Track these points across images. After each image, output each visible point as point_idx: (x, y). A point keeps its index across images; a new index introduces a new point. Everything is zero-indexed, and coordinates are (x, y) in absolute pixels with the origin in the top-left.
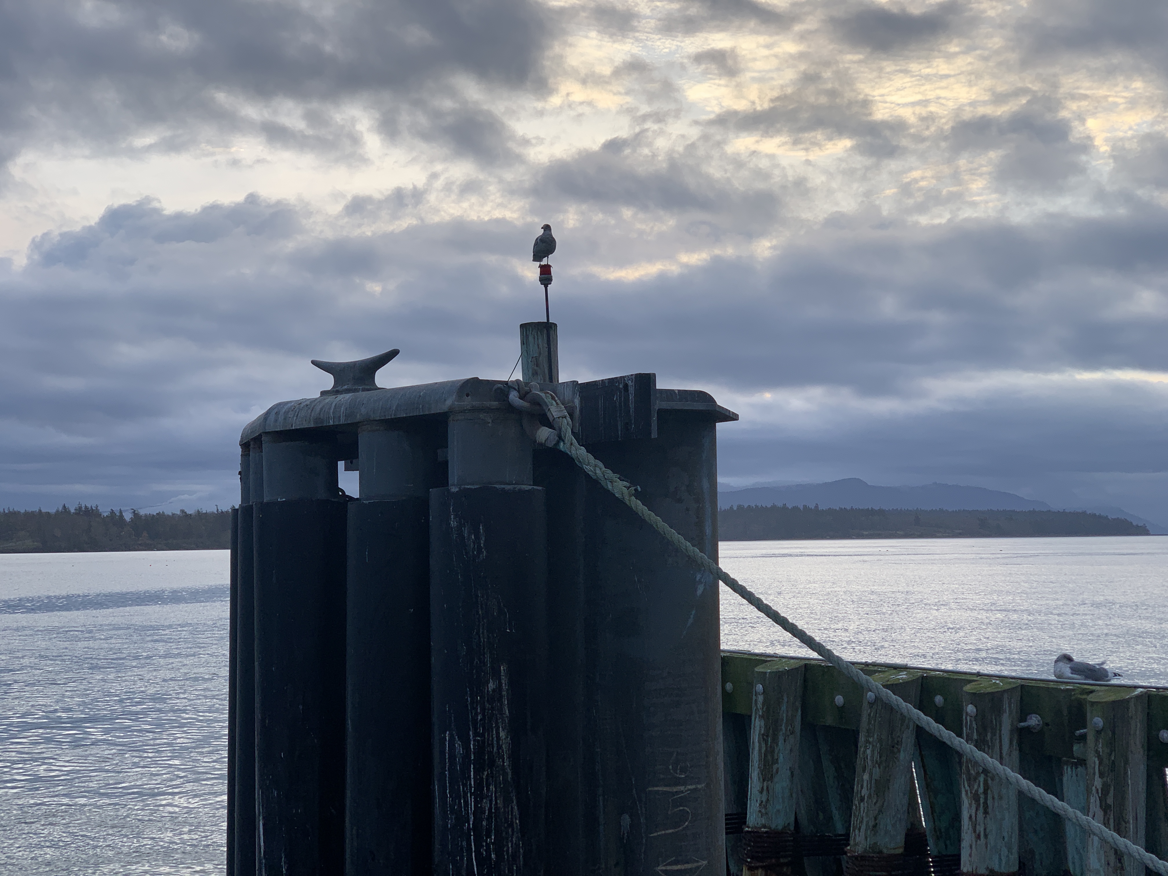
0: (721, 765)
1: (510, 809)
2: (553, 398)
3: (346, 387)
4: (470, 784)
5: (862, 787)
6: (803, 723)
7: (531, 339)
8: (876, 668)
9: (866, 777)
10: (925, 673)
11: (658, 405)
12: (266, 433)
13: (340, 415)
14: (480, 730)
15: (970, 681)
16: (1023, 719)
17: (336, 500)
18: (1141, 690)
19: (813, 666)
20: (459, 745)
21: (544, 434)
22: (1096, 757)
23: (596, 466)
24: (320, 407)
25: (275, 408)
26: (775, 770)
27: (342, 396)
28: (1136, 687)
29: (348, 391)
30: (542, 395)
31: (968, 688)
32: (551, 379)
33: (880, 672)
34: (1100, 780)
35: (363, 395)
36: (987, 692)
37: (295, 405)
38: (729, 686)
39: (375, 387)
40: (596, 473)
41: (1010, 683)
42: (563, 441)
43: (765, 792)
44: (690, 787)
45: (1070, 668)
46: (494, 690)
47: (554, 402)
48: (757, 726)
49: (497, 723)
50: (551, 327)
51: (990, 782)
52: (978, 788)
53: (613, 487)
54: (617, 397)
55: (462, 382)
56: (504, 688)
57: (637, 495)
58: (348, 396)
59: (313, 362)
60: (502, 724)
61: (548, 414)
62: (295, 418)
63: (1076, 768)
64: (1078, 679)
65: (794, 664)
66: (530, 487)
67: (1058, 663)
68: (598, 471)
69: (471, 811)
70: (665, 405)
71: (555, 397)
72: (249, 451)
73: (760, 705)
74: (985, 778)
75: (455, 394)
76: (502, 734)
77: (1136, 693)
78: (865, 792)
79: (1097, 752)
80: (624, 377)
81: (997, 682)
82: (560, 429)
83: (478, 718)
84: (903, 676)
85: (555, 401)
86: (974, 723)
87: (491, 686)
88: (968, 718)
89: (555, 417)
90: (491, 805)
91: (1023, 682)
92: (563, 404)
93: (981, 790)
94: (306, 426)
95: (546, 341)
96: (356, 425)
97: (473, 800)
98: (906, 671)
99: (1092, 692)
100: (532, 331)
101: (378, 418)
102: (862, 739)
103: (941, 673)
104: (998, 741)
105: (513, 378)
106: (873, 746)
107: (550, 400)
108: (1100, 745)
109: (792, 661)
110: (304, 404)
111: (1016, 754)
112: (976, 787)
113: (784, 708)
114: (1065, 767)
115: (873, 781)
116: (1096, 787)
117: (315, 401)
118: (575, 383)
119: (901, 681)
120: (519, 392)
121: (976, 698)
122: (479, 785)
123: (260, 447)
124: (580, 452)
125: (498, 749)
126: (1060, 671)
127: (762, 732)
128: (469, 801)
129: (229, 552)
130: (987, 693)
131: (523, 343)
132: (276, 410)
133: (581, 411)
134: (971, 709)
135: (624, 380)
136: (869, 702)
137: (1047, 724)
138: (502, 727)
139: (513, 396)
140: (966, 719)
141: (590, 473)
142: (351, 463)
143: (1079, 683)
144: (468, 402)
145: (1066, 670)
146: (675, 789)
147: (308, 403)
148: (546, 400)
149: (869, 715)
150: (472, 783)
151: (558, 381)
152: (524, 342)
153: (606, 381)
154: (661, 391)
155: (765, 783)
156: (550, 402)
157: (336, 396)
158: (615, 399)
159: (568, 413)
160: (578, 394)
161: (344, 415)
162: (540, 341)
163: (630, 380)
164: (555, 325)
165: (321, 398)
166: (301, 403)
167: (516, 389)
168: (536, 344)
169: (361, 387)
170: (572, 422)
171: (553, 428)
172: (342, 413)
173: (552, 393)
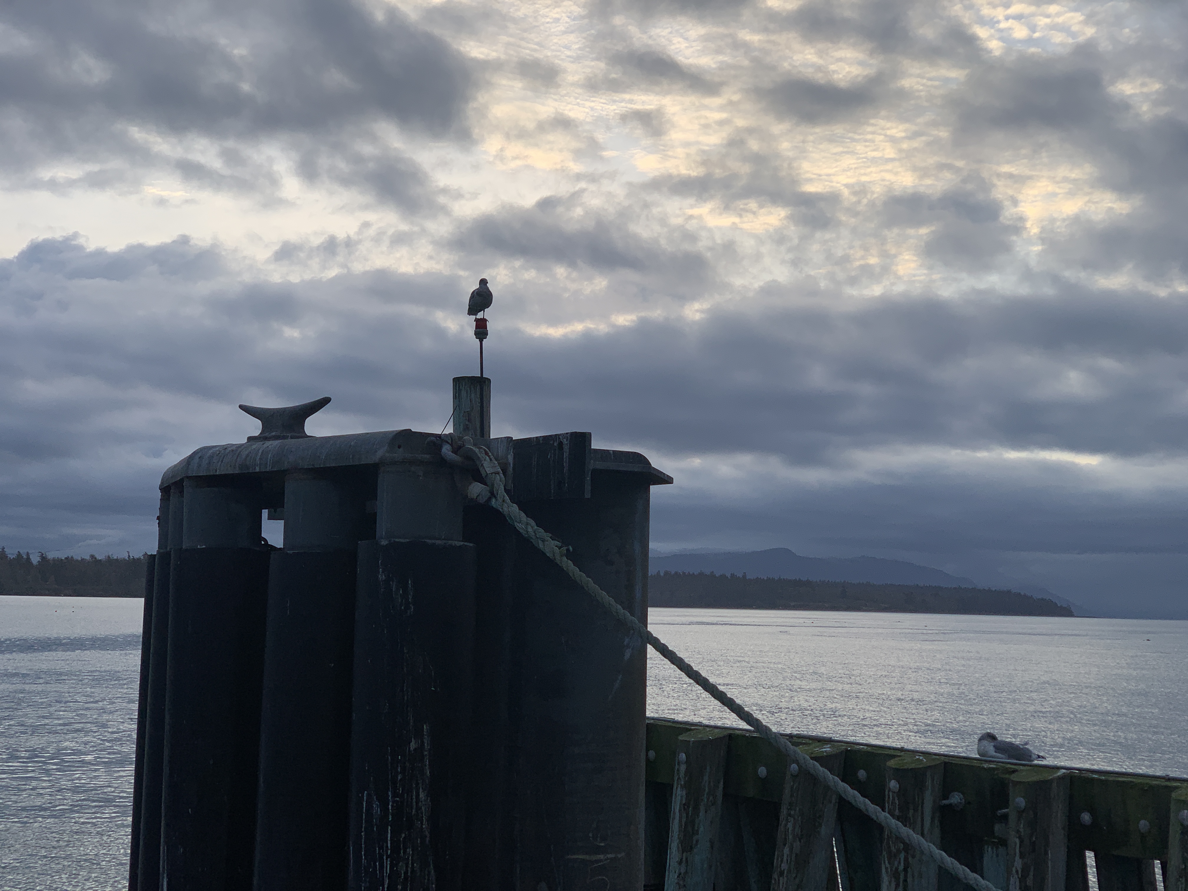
0: (642, 835)
1: (426, 872)
2: (486, 454)
3: (274, 434)
4: (387, 847)
5: (782, 861)
6: (725, 795)
7: (464, 393)
8: (800, 740)
9: (786, 851)
10: (850, 747)
11: (592, 464)
12: (188, 477)
13: (267, 462)
14: (399, 790)
15: (894, 756)
16: (946, 797)
17: (258, 549)
18: (1064, 771)
19: (738, 736)
20: (377, 804)
21: (476, 489)
22: (1017, 838)
23: (527, 524)
24: (247, 453)
25: (198, 453)
26: (694, 842)
27: (271, 442)
28: (1058, 768)
29: (276, 438)
30: (477, 450)
31: (892, 763)
32: (483, 435)
33: (804, 744)
34: (1020, 860)
35: (290, 442)
36: (911, 767)
37: (221, 450)
38: (652, 754)
39: (303, 435)
40: (527, 532)
41: (934, 760)
42: (495, 497)
43: (683, 864)
44: (609, 856)
45: (994, 746)
46: (415, 750)
47: (487, 457)
48: (679, 796)
49: (417, 784)
50: (485, 382)
51: (910, 859)
52: (898, 866)
53: (544, 546)
54: (551, 455)
55: (394, 433)
56: (426, 747)
57: (569, 555)
58: (276, 443)
59: (241, 407)
60: (423, 785)
61: (481, 469)
62: (220, 463)
63: (997, 848)
64: (1001, 757)
65: (717, 733)
66: (462, 543)
67: (982, 741)
68: (530, 530)
69: (386, 873)
70: (600, 465)
71: (489, 452)
72: (169, 496)
73: (682, 774)
74: (905, 856)
75: (387, 445)
76: (422, 795)
77: (1059, 774)
78: (784, 866)
79: (1018, 832)
80: (559, 435)
81: (921, 758)
82: (493, 485)
83: (398, 778)
84: (827, 749)
85: (489, 456)
86: (896, 798)
87: (413, 745)
88: (891, 794)
89: (488, 473)
90: (407, 867)
91: (947, 760)
92: (496, 460)
93: (901, 867)
94: (230, 471)
95: (478, 396)
96: (283, 473)
97: (388, 862)
98: (830, 744)
99: (1014, 771)
100: (465, 385)
101: (306, 467)
102: (784, 811)
103: (865, 747)
104: (919, 819)
105: (446, 432)
106: (794, 819)
107: (484, 455)
108: (1022, 826)
109: (716, 730)
110: (230, 449)
111: (937, 832)
112: (896, 863)
113: (706, 778)
114: (986, 847)
115: (794, 855)
116: (1016, 868)
117: (242, 446)
118: (508, 439)
119: (825, 754)
120: (451, 445)
121: (900, 773)
122: (396, 848)
123: (182, 492)
124: (511, 509)
125: (417, 811)
126: (984, 749)
127: (684, 802)
128: (385, 863)
129: (142, 601)
130: (911, 769)
131: (455, 397)
132: (200, 454)
133: (514, 469)
134: (893, 784)
135: (559, 438)
136: (792, 775)
137: (969, 803)
138: (422, 788)
139: (446, 450)
140: (889, 795)
141: (521, 531)
142: (275, 511)
143: (1002, 762)
144: (399, 454)
145: (990, 749)
146: (594, 858)
147: (234, 448)
148: (479, 455)
149: (792, 787)
150: (389, 845)
151: (490, 437)
152: (457, 396)
153: (541, 439)
154: (596, 451)
155: (684, 854)
156: (483, 457)
157: (264, 442)
158: (549, 457)
159: (502, 470)
160: (512, 450)
161: (271, 462)
162: (473, 395)
163: (565, 438)
164: (489, 380)
165: (248, 444)
166: (226, 448)
167: (448, 443)
168: (469, 399)
169: (289, 435)
170: (505, 479)
171: (485, 484)
172: (269, 460)
173: (486, 448)
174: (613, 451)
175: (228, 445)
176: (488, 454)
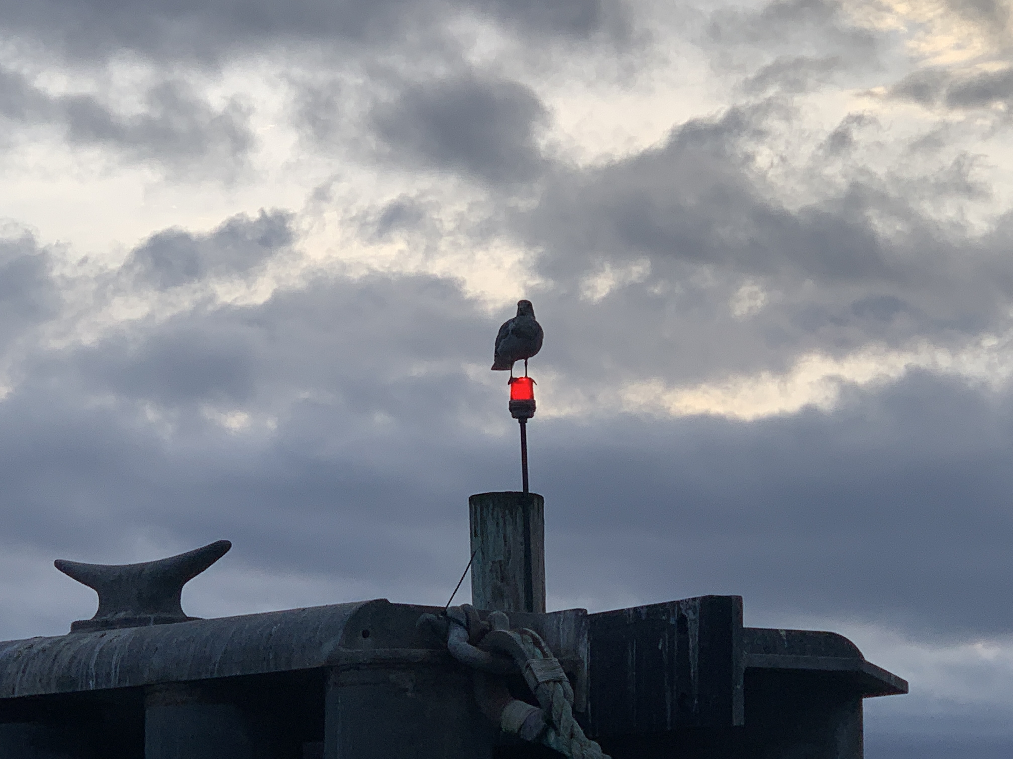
2: (536, 643)
3: (122, 615)
7: (491, 527)
11: (746, 659)
13: (111, 669)
21: (517, 714)
24: (71, 653)
27: (115, 632)
29: (126, 623)
30: (516, 638)
32: (530, 606)
35: (156, 631)
39: (181, 616)
42: (556, 729)
47: (538, 650)
50: (532, 502)
54: (664, 644)
55: (356, 607)
58: (126, 633)
59: (60, 565)
61: (526, 674)
62: (20, 674)
70: (760, 660)
71: (541, 640)
75: (341, 632)
80: (678, 602)
82: (550, 705)
85: (541, 648)
89: (540, 680)
92: (556, 655)
94: (40, 691)
95: (520, 529)
96: (142, 691)
100: (493, 510)
101: (185, 678)
105: (457, 602)
107: (531, 646)
110: (40, 647)
117: (61, 640)
118: (580, 614)
120: (467, 629)
124: (588, 753)
131: (474, 534)
133: (591, 668)
135: (680, 609)
139: (457, 638)
144: (365, 648)
147: (46, 644)
148: (522, 646)
151: (544, 609)
152: (478, 532)
153: (643, 612)
154: (753, 632)
156: (529, 651)
157: (103, 632)
158: (660, 647)
159: (566, 674)
160: (586, 635)
161: (118, 670)
162: (509, 529)
163: (690, 608)
164: (540, 498)
165: (73, 636)
166: (32, 646)
167: (461, 624)
168: (502, 535)
169: (152, 617)
170: (574, 692)
171: (536, 703)
172: (113, 667)
173: (534, 633)
174: (789, 632)
175: (37, 639)
176: (540, 643)
